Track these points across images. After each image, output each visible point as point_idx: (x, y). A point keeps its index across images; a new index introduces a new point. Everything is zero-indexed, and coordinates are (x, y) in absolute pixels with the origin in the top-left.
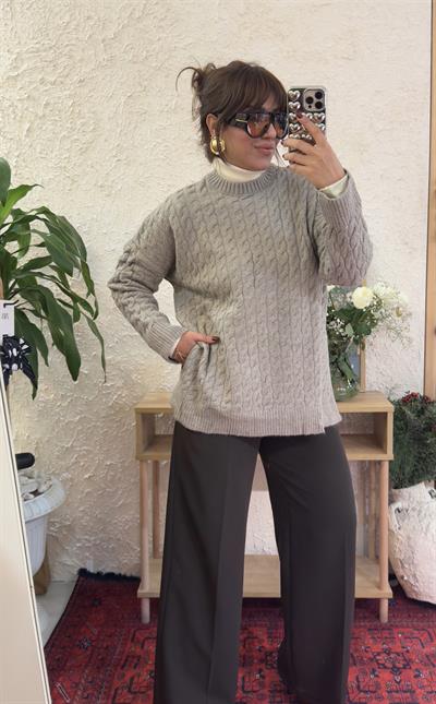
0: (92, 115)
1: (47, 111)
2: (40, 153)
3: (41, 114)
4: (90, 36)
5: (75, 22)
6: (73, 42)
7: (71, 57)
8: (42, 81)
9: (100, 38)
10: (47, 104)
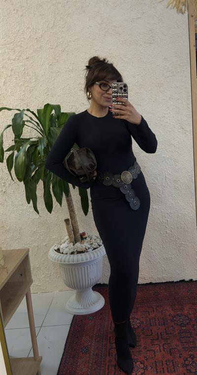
0: (34, 74)
1: (12, 73)
2: (11, 93)
3: (9, 75)
4: (30, 37)
5: (22, 30)
6: (22, 40)
7: (21, 47)
8: (9, 59)
9: (35, 38)
10: (11, 70)
